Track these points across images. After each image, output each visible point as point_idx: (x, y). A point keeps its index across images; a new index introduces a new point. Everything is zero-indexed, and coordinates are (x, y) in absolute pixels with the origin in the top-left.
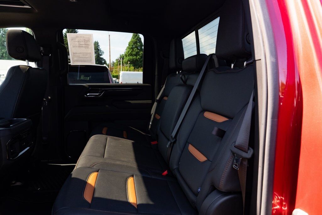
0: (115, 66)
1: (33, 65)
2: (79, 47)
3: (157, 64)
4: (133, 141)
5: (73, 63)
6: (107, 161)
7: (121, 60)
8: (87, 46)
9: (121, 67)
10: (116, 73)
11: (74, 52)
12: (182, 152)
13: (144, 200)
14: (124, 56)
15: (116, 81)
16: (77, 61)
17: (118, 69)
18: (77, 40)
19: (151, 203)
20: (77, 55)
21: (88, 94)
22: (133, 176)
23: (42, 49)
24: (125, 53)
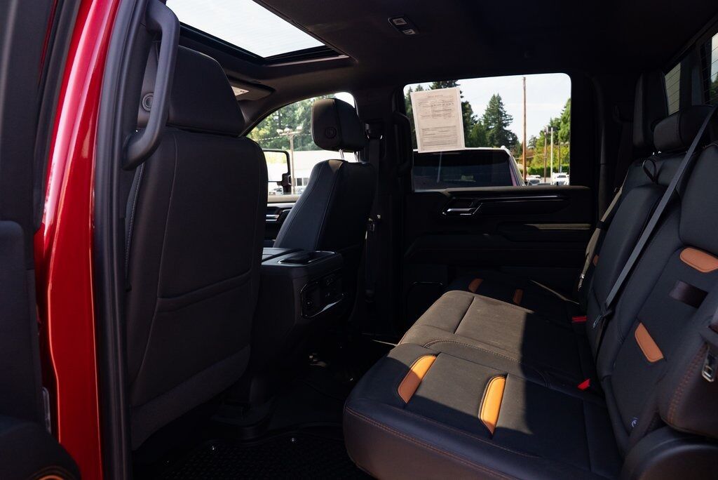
0: (537, 146)
1: (351, 157)
2: (434, 116)
3: (603, 138)
4: (529, 311)
5: (422, 149)
6: (459, 340)
7: (552, 132)
8: (448, 113)
9: (550, 148)
10: (538, 163)
11: (424, 128)
12: (624, 340)
13: (513, 422)
14: (559, 123)
15: (538, 181)
16: (430, 144)
17: (544, 155)
18: (429, 103)
19: (526, 431)
20: (429, 133)
21: (449, 210)
22: (505, 376)
23: (367, 126)
24: (563, 116)
